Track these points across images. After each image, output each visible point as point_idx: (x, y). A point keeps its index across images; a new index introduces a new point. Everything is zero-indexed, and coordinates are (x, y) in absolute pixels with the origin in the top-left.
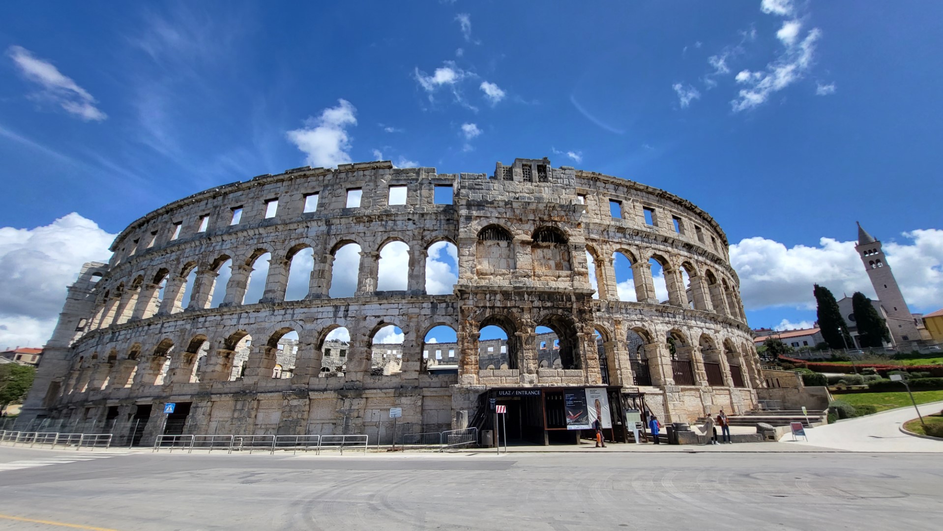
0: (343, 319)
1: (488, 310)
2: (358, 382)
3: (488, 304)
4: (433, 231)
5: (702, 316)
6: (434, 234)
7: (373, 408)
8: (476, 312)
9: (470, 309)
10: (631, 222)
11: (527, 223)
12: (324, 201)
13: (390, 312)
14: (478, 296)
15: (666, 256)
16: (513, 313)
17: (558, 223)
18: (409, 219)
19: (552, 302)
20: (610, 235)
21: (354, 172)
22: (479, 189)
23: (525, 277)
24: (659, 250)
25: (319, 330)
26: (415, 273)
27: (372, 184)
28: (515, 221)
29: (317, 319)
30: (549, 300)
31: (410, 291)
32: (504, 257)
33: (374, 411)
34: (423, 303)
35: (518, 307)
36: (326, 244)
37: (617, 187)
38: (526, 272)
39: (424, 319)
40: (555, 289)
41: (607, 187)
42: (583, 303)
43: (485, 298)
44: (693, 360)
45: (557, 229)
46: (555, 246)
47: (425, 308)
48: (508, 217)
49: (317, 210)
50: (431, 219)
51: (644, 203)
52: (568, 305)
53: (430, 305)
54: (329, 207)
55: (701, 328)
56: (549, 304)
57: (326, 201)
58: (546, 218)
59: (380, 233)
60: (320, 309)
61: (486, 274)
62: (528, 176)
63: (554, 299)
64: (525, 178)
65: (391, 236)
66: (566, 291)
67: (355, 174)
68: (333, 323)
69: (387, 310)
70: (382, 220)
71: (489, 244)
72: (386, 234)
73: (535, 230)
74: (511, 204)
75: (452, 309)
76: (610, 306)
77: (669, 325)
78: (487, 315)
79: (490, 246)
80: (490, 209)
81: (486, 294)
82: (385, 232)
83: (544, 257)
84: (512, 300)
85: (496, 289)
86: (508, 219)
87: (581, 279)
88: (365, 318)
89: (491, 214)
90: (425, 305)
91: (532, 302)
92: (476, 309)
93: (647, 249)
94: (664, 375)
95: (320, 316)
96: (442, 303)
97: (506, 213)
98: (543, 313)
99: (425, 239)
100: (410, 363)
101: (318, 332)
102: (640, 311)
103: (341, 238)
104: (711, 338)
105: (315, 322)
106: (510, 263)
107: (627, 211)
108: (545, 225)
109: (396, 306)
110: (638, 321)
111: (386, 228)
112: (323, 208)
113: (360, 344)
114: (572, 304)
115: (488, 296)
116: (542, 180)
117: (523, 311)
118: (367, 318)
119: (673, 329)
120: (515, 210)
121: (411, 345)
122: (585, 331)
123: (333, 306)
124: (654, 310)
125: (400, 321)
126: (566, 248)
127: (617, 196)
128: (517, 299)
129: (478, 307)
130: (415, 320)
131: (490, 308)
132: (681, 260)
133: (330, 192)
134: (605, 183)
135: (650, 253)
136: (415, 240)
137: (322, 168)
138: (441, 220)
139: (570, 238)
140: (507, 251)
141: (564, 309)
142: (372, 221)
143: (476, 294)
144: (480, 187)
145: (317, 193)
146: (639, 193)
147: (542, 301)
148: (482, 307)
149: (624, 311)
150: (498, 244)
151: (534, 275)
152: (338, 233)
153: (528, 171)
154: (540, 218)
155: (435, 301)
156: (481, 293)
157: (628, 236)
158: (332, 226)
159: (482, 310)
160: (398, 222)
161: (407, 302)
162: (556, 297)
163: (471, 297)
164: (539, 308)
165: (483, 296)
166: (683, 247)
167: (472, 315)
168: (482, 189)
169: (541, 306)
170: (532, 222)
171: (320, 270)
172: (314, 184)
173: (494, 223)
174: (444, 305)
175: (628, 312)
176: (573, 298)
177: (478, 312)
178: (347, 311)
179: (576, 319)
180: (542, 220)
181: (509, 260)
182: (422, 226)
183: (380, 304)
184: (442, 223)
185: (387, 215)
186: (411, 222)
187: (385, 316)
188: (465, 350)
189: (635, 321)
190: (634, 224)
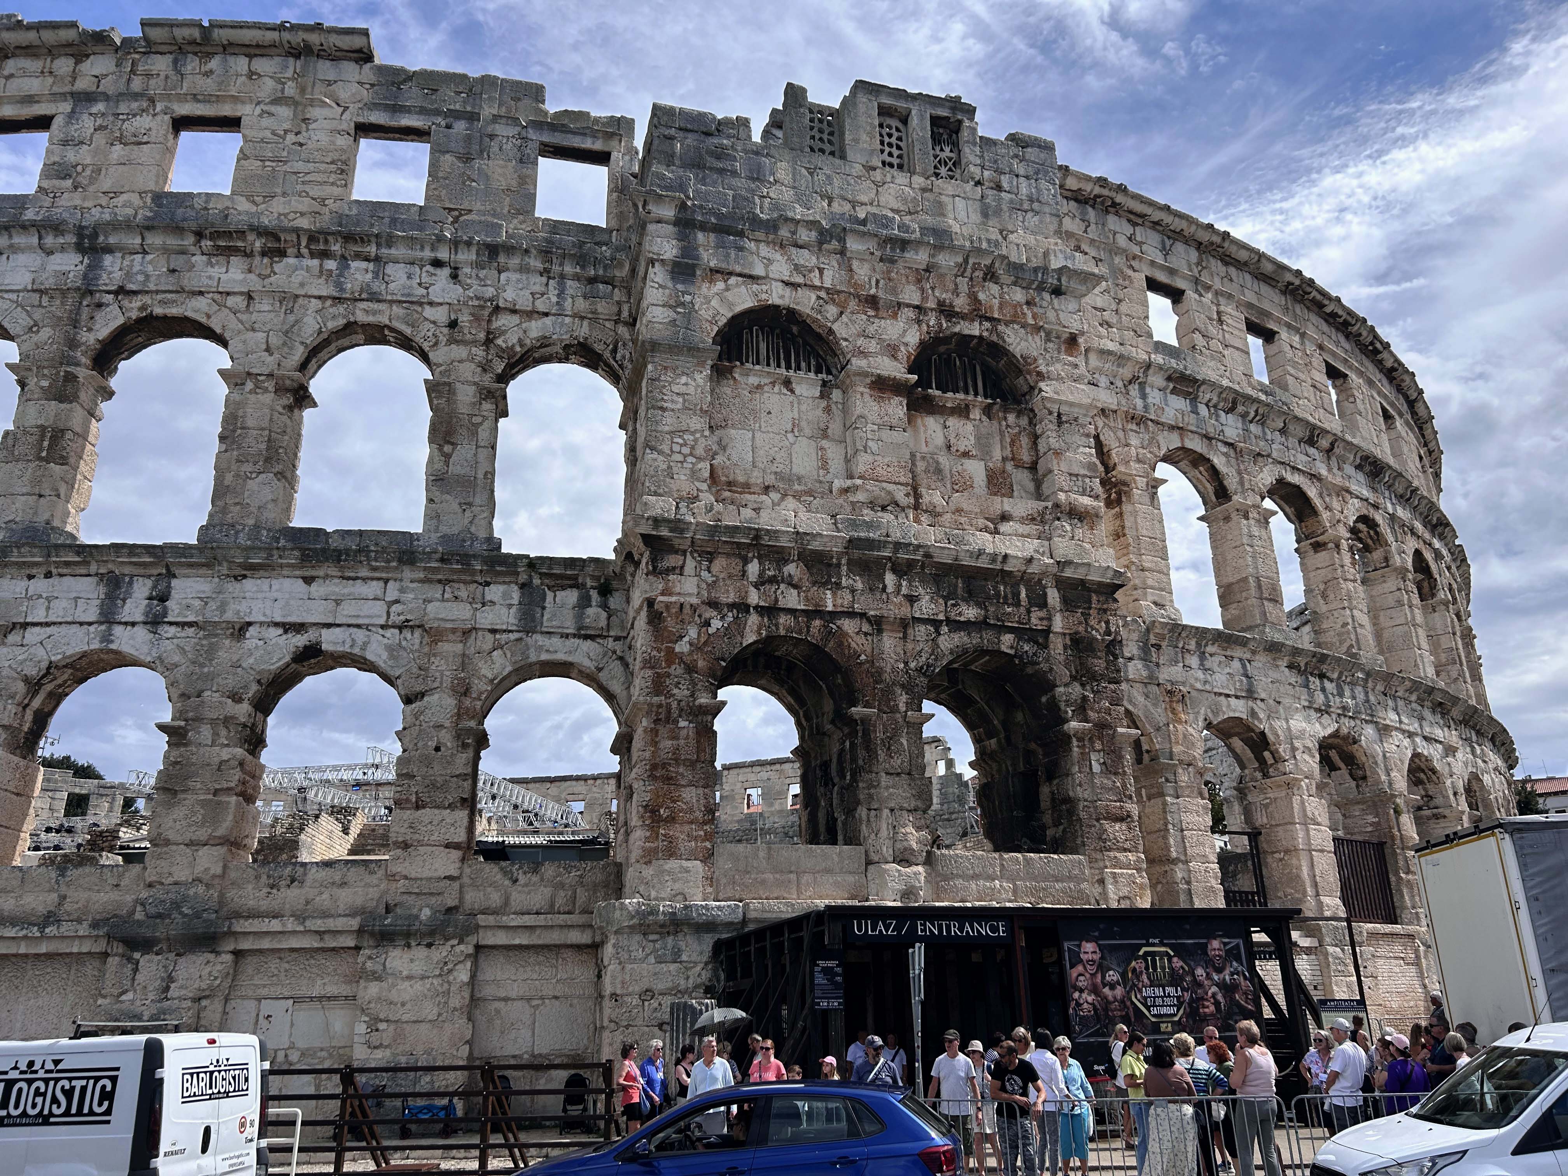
0: (141, 633)
1: (753, 619)
2: (201, 889)
3: (754, 598)
4: (532, 314)
5: (1413, 698)
6: (536, 329)
7: (264, 992)
8: (707, 624)
9: (687, 610)
10: (1212, 364)
11: (895, 316)
12: (71, 156)
13: (347, 612)
14: (719, 564)
15: (1312, 492)
16: (841, 634)
17: (1001, 328)
18: (437, 263)
19: (979, 605)
20: (1150, 400)
21: (209, 55)
22: (721, 171)
23: (884, 508)
24: (1294, 469)
25: (32, 671)
26: (455, 468)
27: (284, 112)
28: (853, 304)
29: (25, 625)
30: (971, 596)
31: (434, 537)
32: (808, 431)
33: (267, 1007)
34: (488, 584)
35: (863, 615)
36: (75, 323)
37: (1168, 243)
38: (889, 493)
39: (488, 646)
40: (993, 558)
41: (1139, 238)
42: (1086, 616)
43: (744, 573)
44: (1393, 838)
45: (997, 350)
46: (987, 411)
47: (493, 603)
48: (828, 284)
49: (40, 189)
50: (524, 269)
51: (1250, 306)
52: (1036, 620)
53: (516, 595)
54: (92, 180)
55: (1411, 735)
56: (970, 613)
57: (83, 155)
58: (961, 303)
59: (315, 304)
60: (39, 585)
61: (746, 487)
62: (896, 152)
63: (989, 598)
64: (885, 156)
65: (361, 317)
66: (1033, 569)
67: (214, 63)
68: (96, 645)
69: (338, 602)
70: (325, 255)
71: (753, 380)
72: (341, 309)
73: (922, 343)
74: (842, 240)
75: (604, 615)
76: (1153, 640)
77: (1326, 719)
78: (750, 638)
79: (759, 387)
80: (765, 250)
81: (746, 561)
82: (337, 300)
83: (949, 447)
84: (838, 585)
85: (784, 542)
86: (828, 290)
87: (1079, 533)
88: (241, 630)
89: (767, 266)
90: (494, 592)
91: (912, 599)
92: (709, 613)
93: (1260, 461)
94: (1315, 885)
95: (39, 615)
96: (563, 588)
97: (821, 271)
98: (949, 641)
99: (499, 342)
100: (426, 814)
101: (26, 680)
102: (1244, 666)
103: (143, 308)
104: (1434, 771)
105: (14, 638)
106: (830, 454)
107: (1202, 327)
108: (957, 329)
109: (374, 588)
110: (1237, 697)
111: (339, 286)
112: (69, 183)
113: (216, 734)
114: (1049, 619)
115: (753, 568)
116: (943, 171)
117: (880, 631)
118: (252, 631)
119: (1336, 734)
120: (855, 264)
121: (432, 744)
122: (1092, 715)
123: (101, 576)
124: (1283, 663)
125: (389, 648)
126: (1024, 421)
127: (1172, 272)
128: (859, 585)
129: (713, 604)
130: (451, 648)
131: (760, 610)
132: (1352, 510)
133: (99, 121)
134: (1135, 225)
135: (1267, 477)
136: (457, 342)
137: (73, 25)
138: (562, 276)
139: (1042, 385)
140: (819, 412)
141: (1023, 633)
142: (282, 254)
143: (711, 557)
144: (727, 165)
145: (42, 123)
146: (1233, 271)
147: (946, 599)
148: (732, 606)
149: (1194, 661)
150: (787, 383)
151: (916, 507)
152: (133, 287)
153: (896, 134)
154: (941, 303)
155: (537, 581)
156: (728, 555)
157: (1203, 410)
158: (108, 259)
159: (730, 618)
160: (390, 269)
161: (422, 575)
162: (995, 588)
163: (690, 565)
164: (936, 624)
165: (735, 565)
166: (1359, 467)
167: (693, 632)
168: (734, 173)
169: (941, 617)
170: (911, 313)
171: (43, 428)
172: (34, 86)
173: (777, 301)
174: (571, 597)
175: (1208, 664)
176: (1053, 596)
177: (716, 624)
178: (163, 598)
179: (1062, 673)
180: (946, 311)
181: (825, 443)
182: (490, 292)
183: (308, 580)
184: (570, 291)
185: (348, 238)
186: (446, 272)
187: (329, 626)
188: (664, 766)
189: (1228, 696)
190: (1221, 372)
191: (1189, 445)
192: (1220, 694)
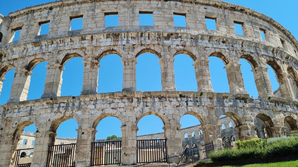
10: (52, 34)
20: (28, 51)
24: (74, 49)
37: (50, 10)
41: (41, 14)
76: (7, 109)
93: (61, 52)
107: (52, 26)
110: (27, 116)
124: (45, 103)
135: (62, 55)
146: (71, 7)
149: (16, 111)
157: (44, 47)
175: (20, 110)
189: (24, 116)
190: (55, 35)
191: (37, 57)
192: (22, 116)
